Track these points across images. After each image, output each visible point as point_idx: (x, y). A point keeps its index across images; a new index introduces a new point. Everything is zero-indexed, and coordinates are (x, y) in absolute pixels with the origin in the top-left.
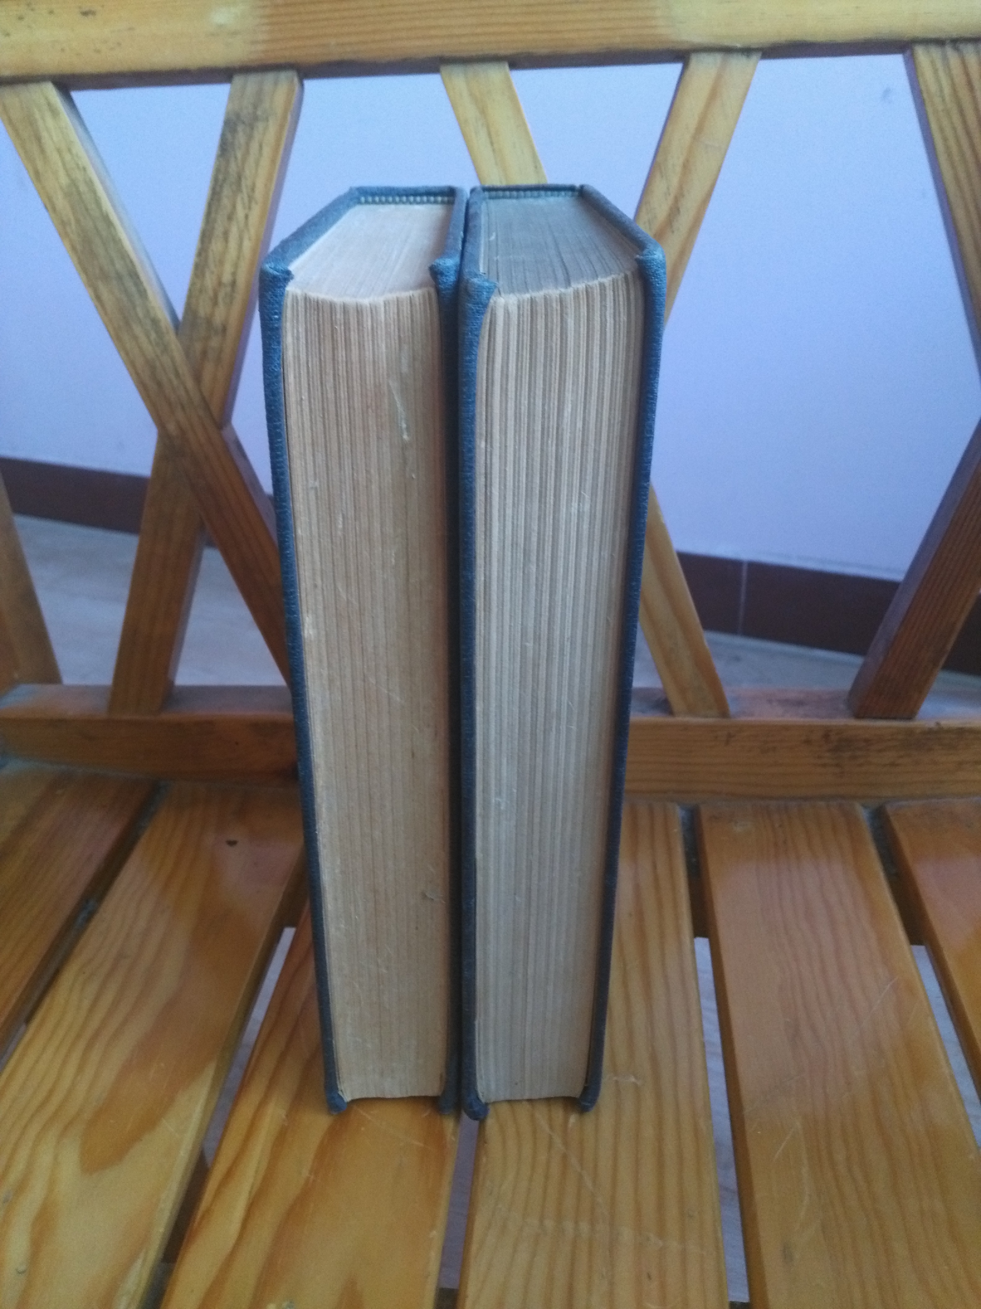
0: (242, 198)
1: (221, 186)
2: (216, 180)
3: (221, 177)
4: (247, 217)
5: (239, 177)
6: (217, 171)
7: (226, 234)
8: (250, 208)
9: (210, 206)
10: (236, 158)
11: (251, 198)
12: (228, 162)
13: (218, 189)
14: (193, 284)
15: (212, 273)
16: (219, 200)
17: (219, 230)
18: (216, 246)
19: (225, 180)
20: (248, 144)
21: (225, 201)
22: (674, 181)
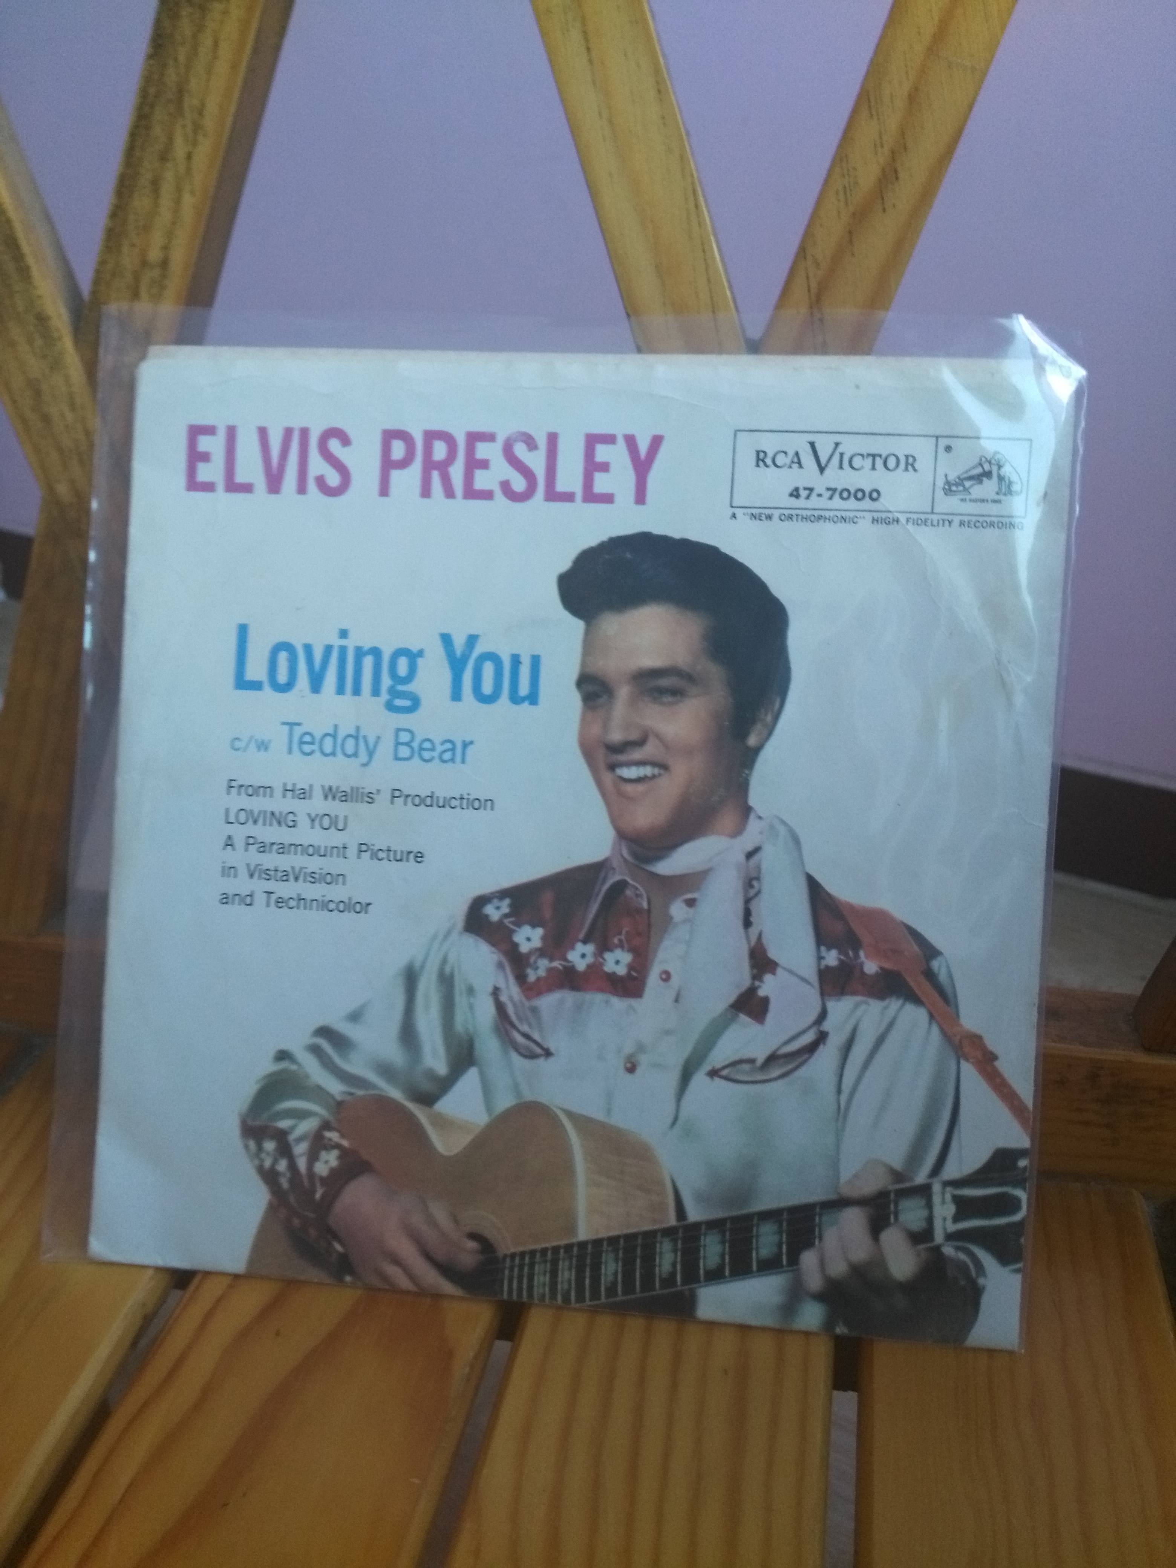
1: (152, 106)
2: (144, 94)
3: (152, 90)
4: (189, 156)
5: (181, 92)
6: (147, 79)
7: (156, 184)
8: (195, 143)
9: (133, 135)
10: (176, 60)
11: (197, 127)
12: (164, 66)
13: (147, 109)
14: (102, 263)
15: (133, 245)
16: (148, 128)
17: (145, 176)
18: (141, 202)
19: (157, 96)
20: (195, 37)
21: (157, 131)
22: (892, 123)
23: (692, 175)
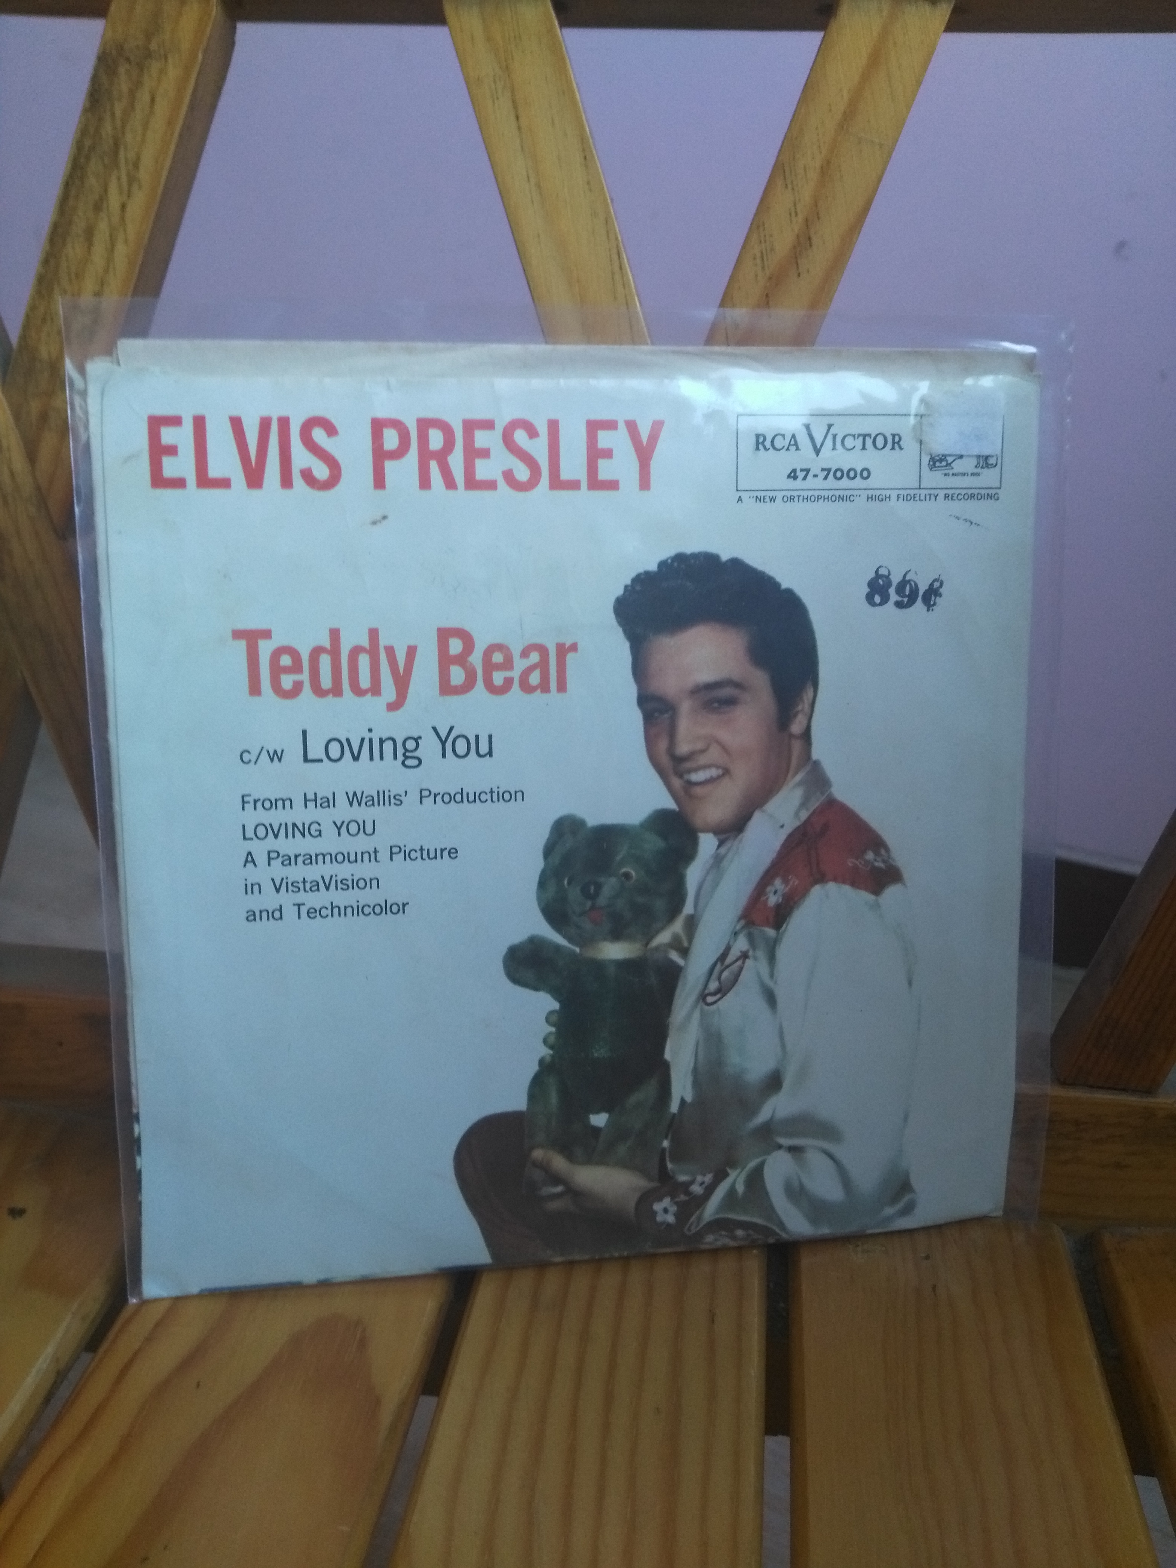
0: (119, 179)
1: (88, 158)
2: (79, 146)
3: (88, 143)
4: (123, 207)
5: (116, 145)
6: (83, 132)
7: (89, 234)
8: (129, 196)
9: (67, 185)
10: (113, 115)
11: (132, 180)
12: (100, 120)
13: (82, 160)
14: (33, 308)
15: (65, 292)
16: (82, 178)
17: (79, 226)
18: (74, 250)
19: (93, 148)
20: (132, 94)
21: (92, 181)
22: (806, 194)
23: (617, 239)
